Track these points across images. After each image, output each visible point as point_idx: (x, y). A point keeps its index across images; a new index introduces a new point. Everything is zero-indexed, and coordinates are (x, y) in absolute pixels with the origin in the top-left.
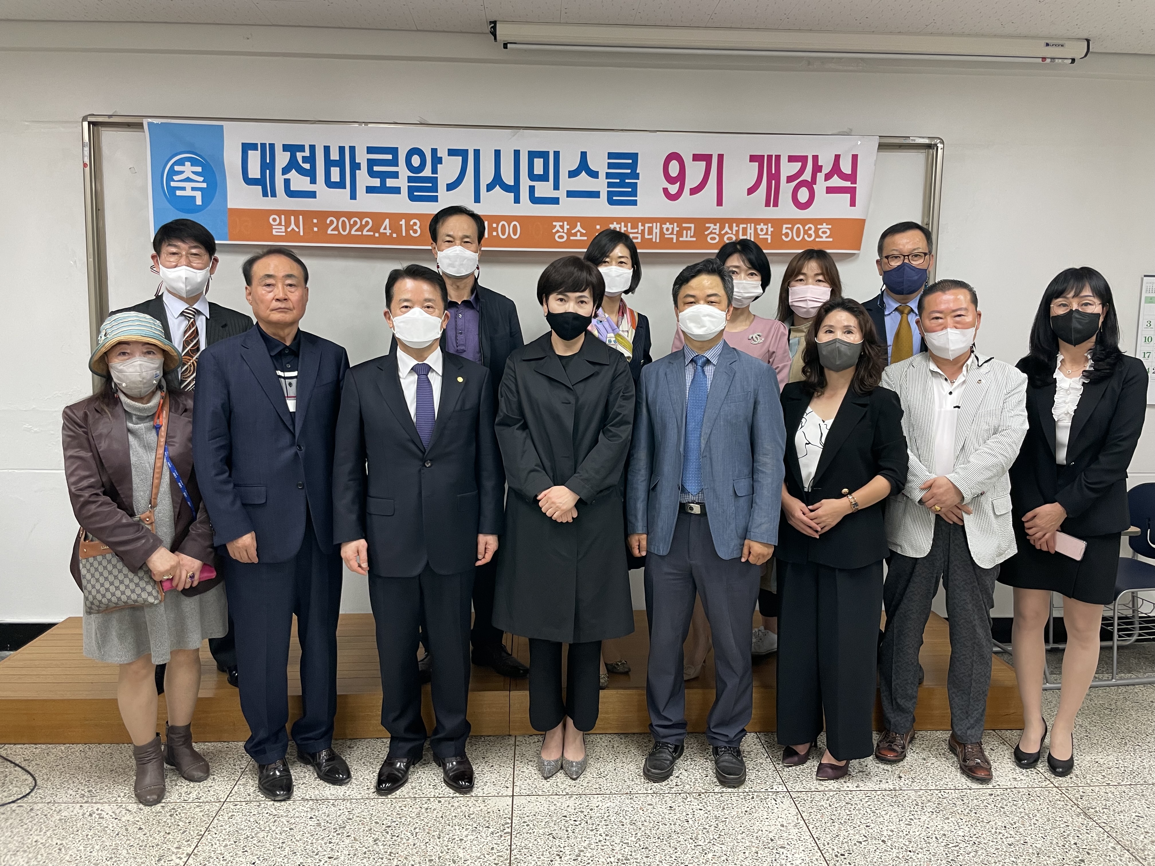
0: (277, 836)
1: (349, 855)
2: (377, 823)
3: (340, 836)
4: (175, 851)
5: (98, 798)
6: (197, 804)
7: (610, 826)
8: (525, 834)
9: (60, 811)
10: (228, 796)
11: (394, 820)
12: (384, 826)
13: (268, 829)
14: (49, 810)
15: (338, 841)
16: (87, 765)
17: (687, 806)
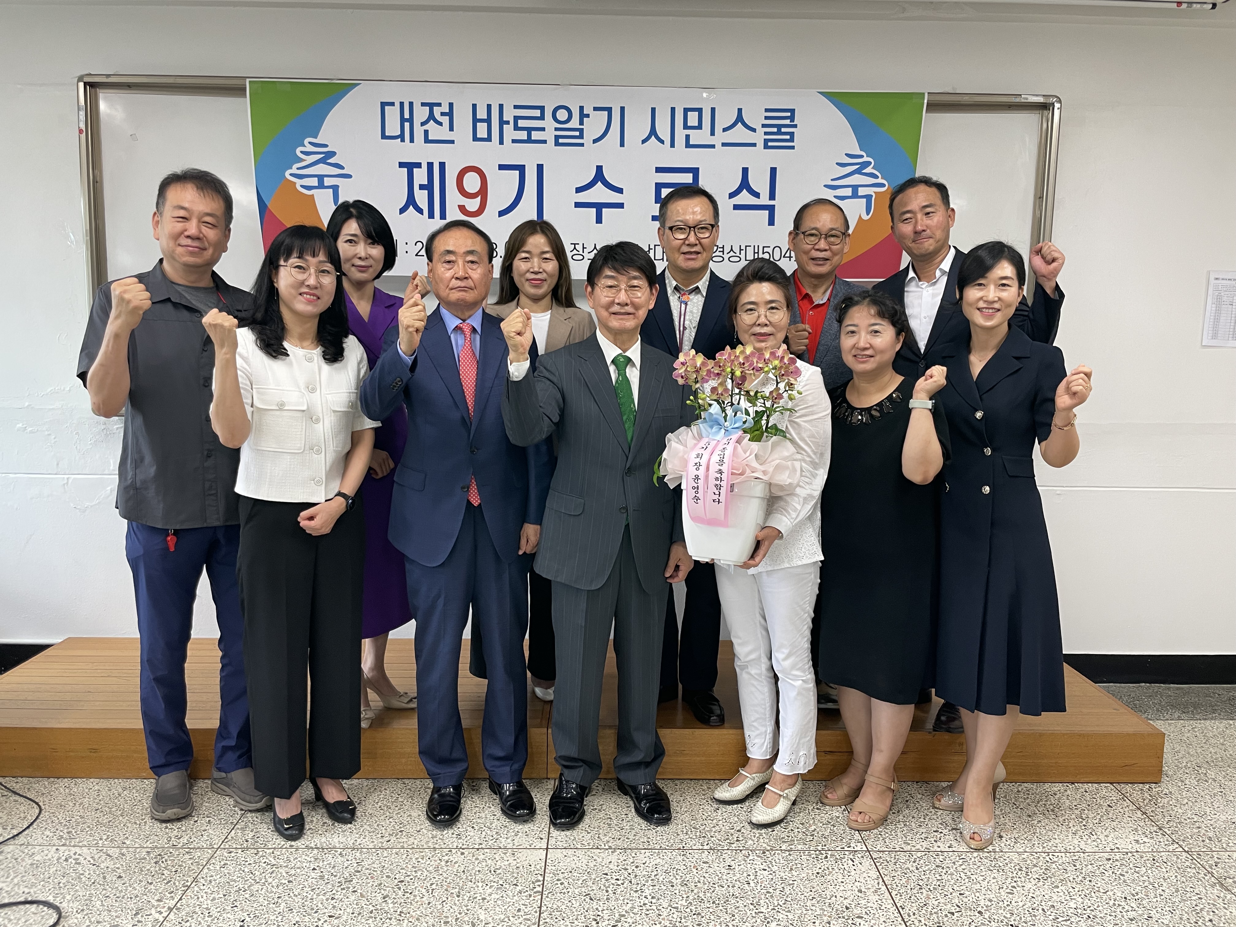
0: (274, 890)
1: (353, 913)
2: (388, 877)
3: (344, 891)
4: (156, 904)
5: (77, 840)
6: (187, 850)
7: (656, 888)
8: (558, 894)
9: (33, 854)
10: (223, 842)
11: (409, 874)
12: (396, 881)
13: (263, 881)
14: (21, 854)
15: (342, 896)
16: (70, 803)
17: (749, 866)
